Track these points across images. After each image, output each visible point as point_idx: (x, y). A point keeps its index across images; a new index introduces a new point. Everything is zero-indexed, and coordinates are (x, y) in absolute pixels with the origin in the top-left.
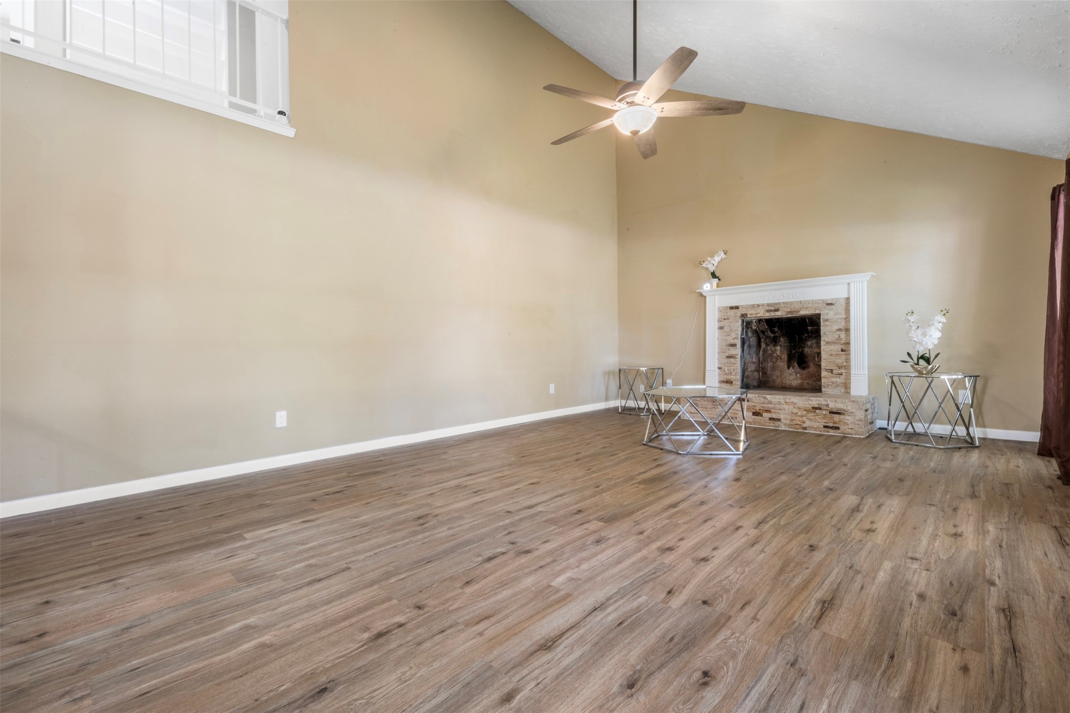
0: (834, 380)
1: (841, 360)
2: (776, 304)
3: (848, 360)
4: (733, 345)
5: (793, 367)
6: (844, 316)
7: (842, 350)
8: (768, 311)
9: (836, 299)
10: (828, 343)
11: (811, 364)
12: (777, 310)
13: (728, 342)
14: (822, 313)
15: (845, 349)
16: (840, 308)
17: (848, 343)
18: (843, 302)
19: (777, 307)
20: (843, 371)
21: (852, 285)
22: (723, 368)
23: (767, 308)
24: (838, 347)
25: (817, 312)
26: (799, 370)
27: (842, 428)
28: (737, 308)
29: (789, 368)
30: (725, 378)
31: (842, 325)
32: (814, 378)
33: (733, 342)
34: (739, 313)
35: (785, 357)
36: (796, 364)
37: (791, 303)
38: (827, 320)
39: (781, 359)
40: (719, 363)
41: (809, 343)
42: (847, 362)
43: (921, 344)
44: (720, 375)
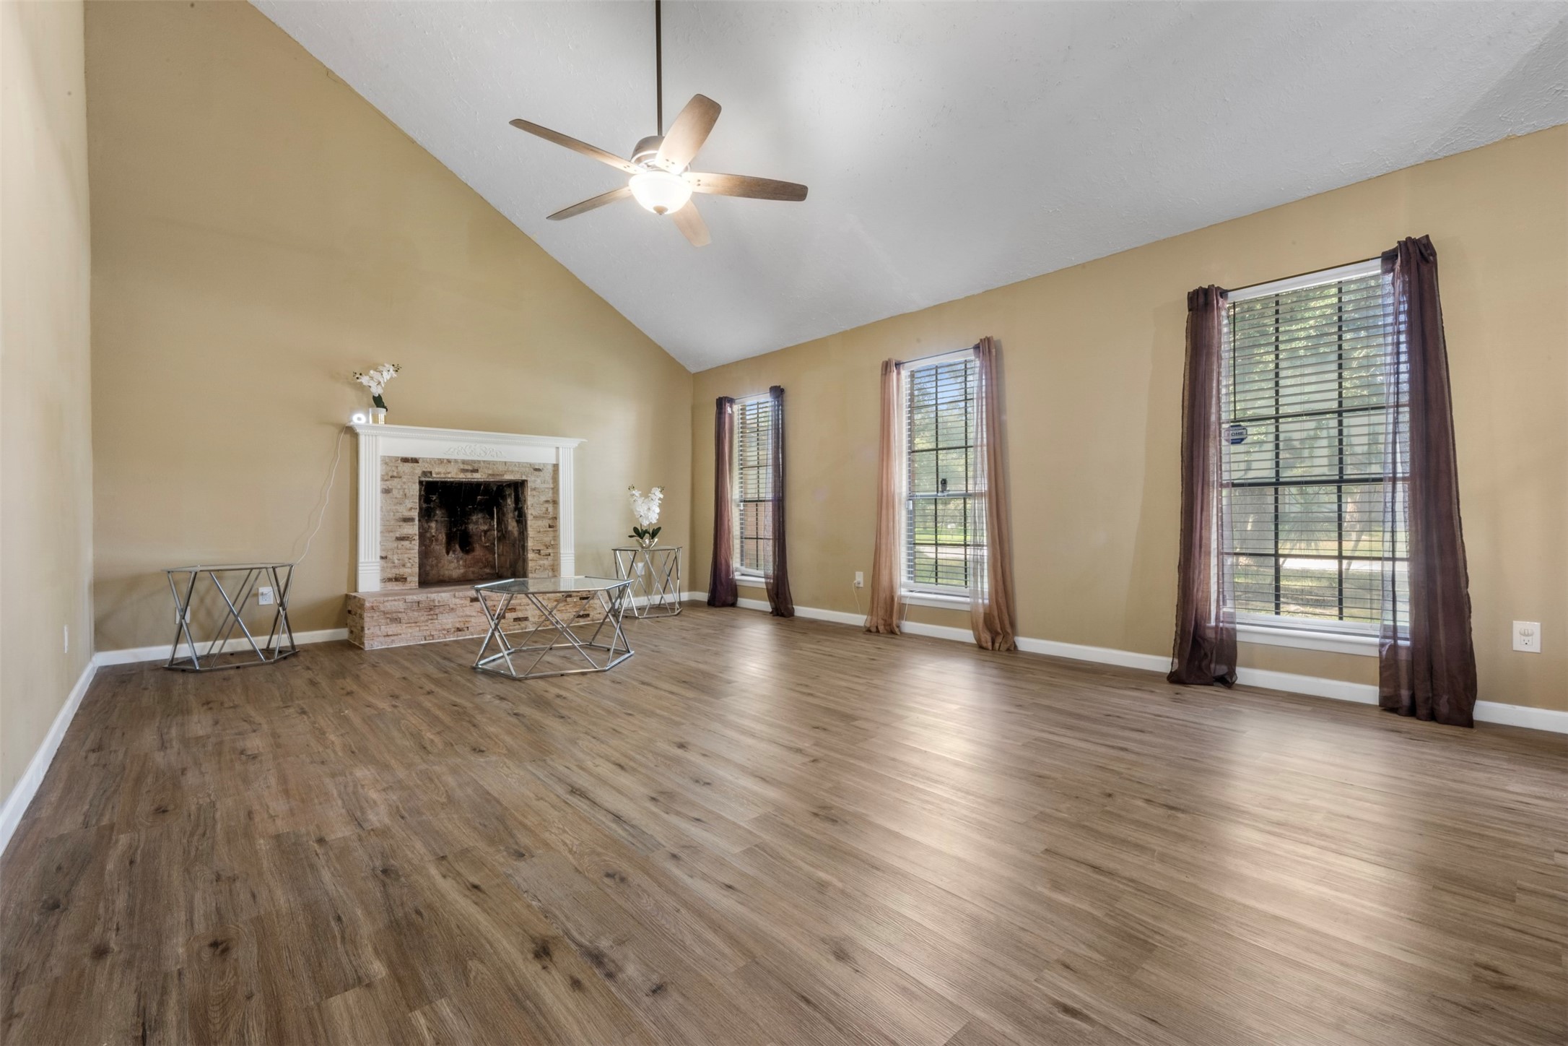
0: (541, 562)
1: (547, 539)
2: (474, 462)
3: (556, 538)
4: (407, 520)
5: (454, 551)
6: (552, 486)
7: (550, 527)
8: (464, 471)
9: (544, 464)
10: (535, 517)
11: (477, 546)
12: (476, 471)
13: (399, 515)
14: (529, 479)
15: (553, 526)
16: (548, 474)
17: (555, 518)
18: (550, 469)
19: (476, 466)
20: (550, 551)
21: (561, 449)
22: (389, 556)
23: (462, 467)
24: (546, 523)
25: (524, 478)
26: (461, 554)
28: (415, 461)
29: (448, 553)
30: (391, 574)
31: (549, 496)
32: (480, 564)
33: (407, 514)
34: (418, 470)
35: (442, 537)
36: (457, 547)
37: (494, 463)
38: (535, 489)
39: (437, 540)
40: (382, 550)
41: (474, 518)
42: (554, 540)
43: (647, 518)
44: (383, 569)
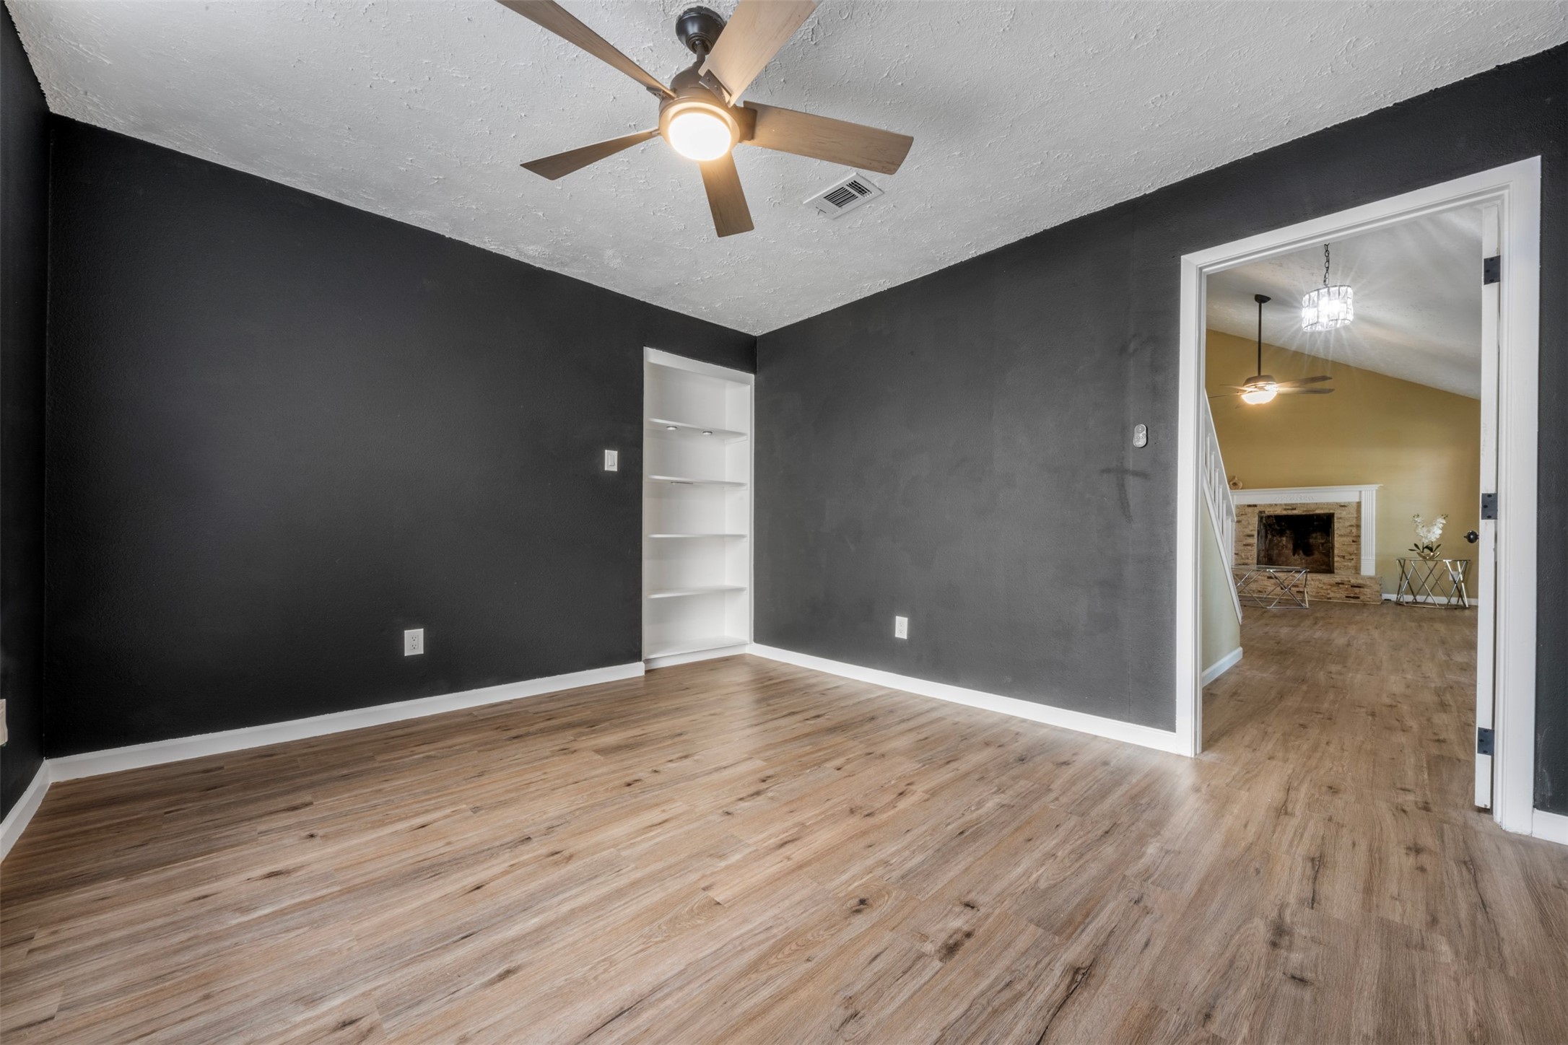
0: (1345, 564)
1: (1353, 548)
2: (1293, 504)
3: (1359, 549)
4: (1251, 536)
5: (1298, 555)
6: (1355, 516)
7: (1353, 541)
8: (1285, 509)
9: (1349, 503)
10: (1340, 536)
11: (1316, 552)
12: (1295, 509)
13: (1245, 533)
14: (1336, 512)
15: (1357, 540)
16: (1353, 511)
17: (1359, 536)
18: (1355, 505)
19: (1294, 506)
20: (1353, 557)
21: (1363, 493)
22: (1240, 553)
23: (1284, 507)
24: (1350, 539)
25: (1332, 511)
26: (1304, 557)
27: (1362, 597)
28: (1255, 506)
29: (1294, 555)
30: (1239, 562)
31: (1354, 522)
32: (1318, 563)
33: (1250, 533)
34: (1257, 510)
35: (1291, 546)
36: (1301, 552)
37: (1308, 504)
38: (1340, 518)
39: (1286, 547)
40: (1236, 550)
41: (1314, 535)
42: (1357, 550)
43: (1426, 538)
44: (1236, 559)
